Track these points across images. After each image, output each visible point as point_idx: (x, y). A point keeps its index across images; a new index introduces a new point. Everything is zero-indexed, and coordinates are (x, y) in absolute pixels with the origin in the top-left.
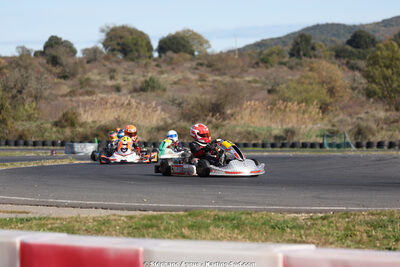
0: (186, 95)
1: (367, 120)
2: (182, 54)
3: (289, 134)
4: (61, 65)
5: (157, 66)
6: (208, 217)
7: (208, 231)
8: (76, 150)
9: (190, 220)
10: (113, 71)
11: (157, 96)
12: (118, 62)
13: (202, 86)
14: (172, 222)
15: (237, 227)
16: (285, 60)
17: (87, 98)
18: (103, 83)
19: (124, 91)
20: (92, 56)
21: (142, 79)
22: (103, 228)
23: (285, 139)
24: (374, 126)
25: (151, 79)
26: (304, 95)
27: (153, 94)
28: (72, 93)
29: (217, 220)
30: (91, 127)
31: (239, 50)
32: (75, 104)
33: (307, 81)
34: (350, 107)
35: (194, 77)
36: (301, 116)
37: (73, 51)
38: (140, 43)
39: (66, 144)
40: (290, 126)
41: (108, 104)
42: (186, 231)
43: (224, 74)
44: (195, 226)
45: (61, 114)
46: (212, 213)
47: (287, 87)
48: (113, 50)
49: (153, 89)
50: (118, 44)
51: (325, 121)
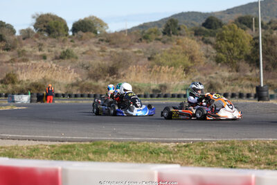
0: (91, 61)
1: (216, 78)
2: (88, 33)
3: (163, 88)
4: (5, 41)
5: (71, 41)
6: (106, 146)
7: (107, 156)
8: (16, 100)
9: (94, 148)
10: (40, 45)
11: (72, 62)
12: (44, 39)
13: (102, 55)
14: (82, 149)
15: (127, 152)
16: (160, 37)
17: (23, 64)
18: (34, 53)
19: (49, 58)
20: (26, 35)
21: (61, 50)
22: (34, 154)
23: (160, 92)
24: (221, 83)
25: (67, 50)
26: (173, 61)
27: (69, 61)
28: (13, 60)
29: (113, 147)
30: (26, 84)
31: (128, 30)
32: (15, 68)
33: (175, 52)
34: (205, 69)
35: (97, 49)
36: (171, 75)
37: (13, 31)
38: (59, 25)
39: (9, 96)
40: (163, 83)
41: (38, 68)
42: (91, 156)
43: (118, 47)
44: (97, 152)
45: (5, 75)
46: (109, 143)
47: (161, 56)
48: (41, 30)
49: (69, 57)
50: (45, 26)
51: (188, 79)
